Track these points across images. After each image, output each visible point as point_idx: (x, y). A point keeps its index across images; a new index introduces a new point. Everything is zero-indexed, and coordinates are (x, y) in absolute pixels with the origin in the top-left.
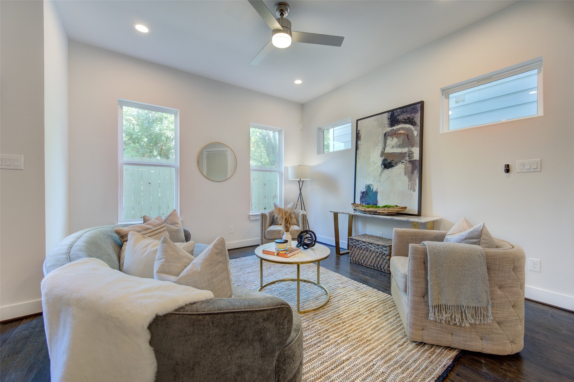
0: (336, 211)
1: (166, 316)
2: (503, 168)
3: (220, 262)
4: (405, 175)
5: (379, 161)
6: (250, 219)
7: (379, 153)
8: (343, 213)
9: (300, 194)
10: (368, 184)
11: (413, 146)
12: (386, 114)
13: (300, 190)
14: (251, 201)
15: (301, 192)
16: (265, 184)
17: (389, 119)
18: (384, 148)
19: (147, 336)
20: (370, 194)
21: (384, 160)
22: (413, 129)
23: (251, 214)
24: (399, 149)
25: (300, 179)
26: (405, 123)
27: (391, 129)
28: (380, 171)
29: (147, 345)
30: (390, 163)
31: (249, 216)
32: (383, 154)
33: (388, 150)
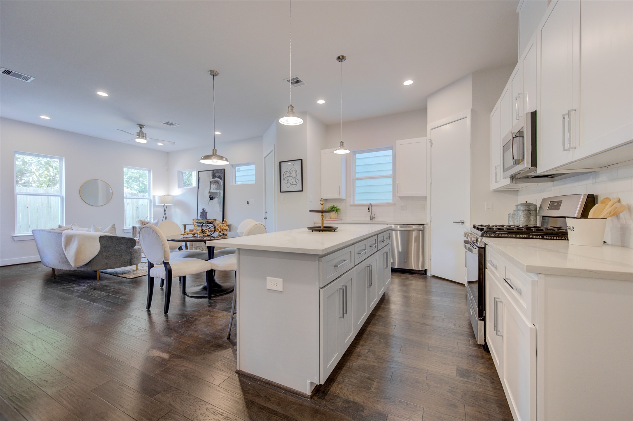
0: (184, 223)
1: (102, 236)
2: (247, 202)
3: (114, 230)
4: (218, 204)
5: (208, 196)
6: (124, 232)
7: (208, 192)
8: (190, 224)
9: (165, 214)
10: (203, 208)
11: (221, 190)
12: (211, 171)
13: (165, 211)
14: (125, 220)
15: (165, 213)
16: (138, 208)
17: (212, 174)
18: (210, 189)
19: (98, 240)
20: (204, 213)
21: (210, 195)
22: (221, 181)
23: (125, 228)
24: (216, 190)
25: (165, 205)
26: (218, 178)
27: (213, 179)
28: (208, 201)
29: (99, 242)
30: (212, 197)
31: (123, 230)
32: (209, 192)
33: (212, 191)
